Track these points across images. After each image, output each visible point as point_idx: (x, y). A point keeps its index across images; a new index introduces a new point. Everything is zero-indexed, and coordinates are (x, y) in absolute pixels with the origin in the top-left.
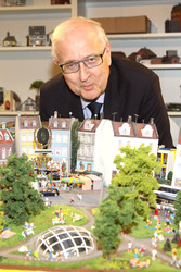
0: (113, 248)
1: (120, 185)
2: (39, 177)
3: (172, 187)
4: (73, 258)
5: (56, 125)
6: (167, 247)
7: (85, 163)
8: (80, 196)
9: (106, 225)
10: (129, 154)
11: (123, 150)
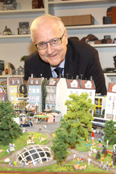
0: (64, 158)
1: (69, 118)
2: (21, 115)
3: (105, 119)
4: (39, 165)
5: (32, 83)
6: (98, 156)
7: (51, 106)
8: (45, 126)
9: (58, 143)
10: (75, 98)
11: (71, 97)
